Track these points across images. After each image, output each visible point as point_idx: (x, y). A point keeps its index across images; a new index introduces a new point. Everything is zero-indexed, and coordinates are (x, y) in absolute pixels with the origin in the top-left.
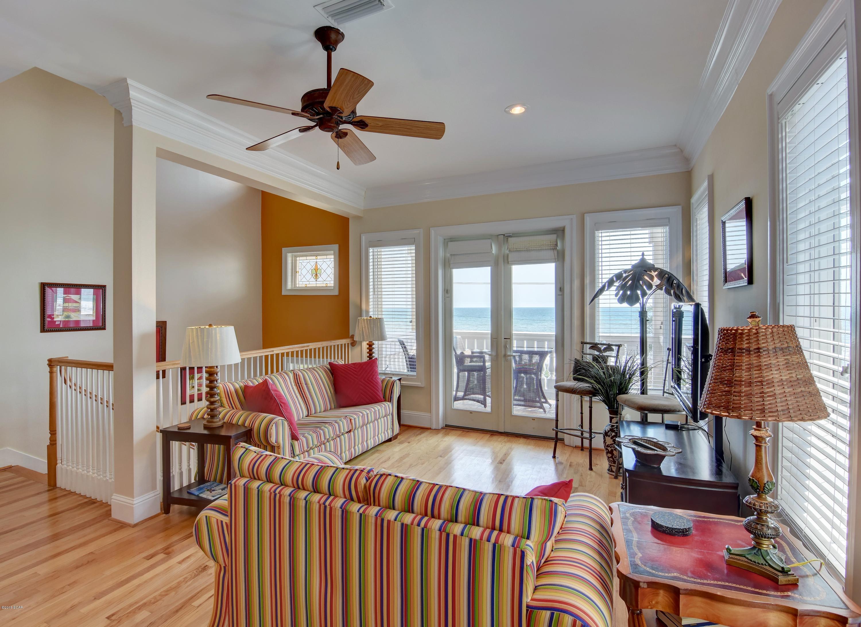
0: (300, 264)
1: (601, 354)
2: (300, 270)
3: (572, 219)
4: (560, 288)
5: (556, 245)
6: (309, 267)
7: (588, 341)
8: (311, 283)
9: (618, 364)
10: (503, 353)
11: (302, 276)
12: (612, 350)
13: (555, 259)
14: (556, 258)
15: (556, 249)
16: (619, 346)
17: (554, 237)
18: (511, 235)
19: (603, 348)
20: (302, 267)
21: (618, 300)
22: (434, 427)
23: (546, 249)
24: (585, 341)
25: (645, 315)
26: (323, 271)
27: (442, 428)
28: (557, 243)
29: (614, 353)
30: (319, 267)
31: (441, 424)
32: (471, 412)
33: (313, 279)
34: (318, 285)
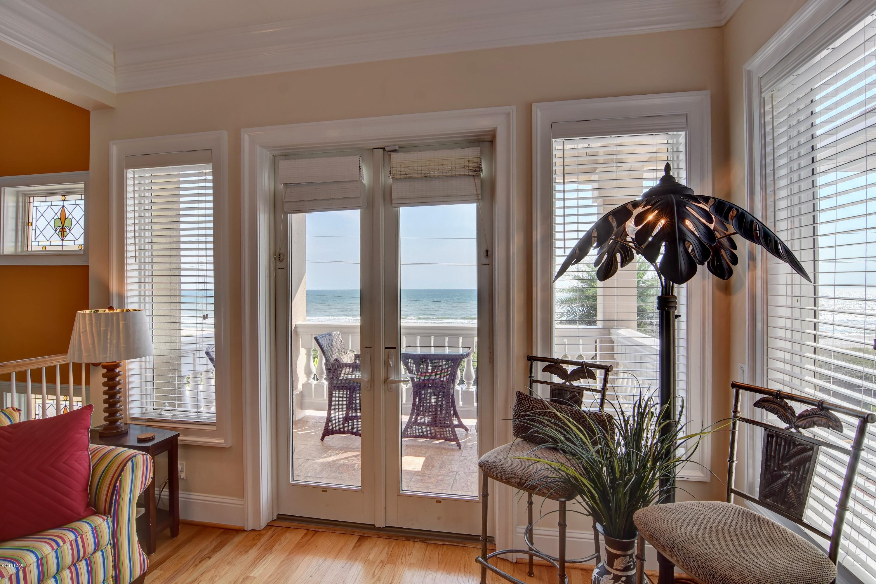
0: (35, 208)
1: (568, 383)
2: (34, 220)
3: (509, 114)
4: (487, 251)
5: (480, 167)
6: (50, 215)
7: (539, 355)
8: (52, 243)
9: (608, 409)
10: (383, 376)
11: (38, 232)
12: (593, 376)
13: (477, 195)
14: (479, 192)
15: (478, 175)
16: (607, 369)
17: (473, 152)
18: (397, 148)
19: (570, 368)
20: (39, 215)
21: (598, 273)
22: (249, 526)
23: (460, 176)
24: (534, 354)
25: (673, 305)
26: (74, 222)
27: (269, 526)
28: (481, 163)
29: (598, 384)
30: (67, 214)
31: (265, 517)
32: (325, 490)
33: (56, 237)
34: (65, 248)
